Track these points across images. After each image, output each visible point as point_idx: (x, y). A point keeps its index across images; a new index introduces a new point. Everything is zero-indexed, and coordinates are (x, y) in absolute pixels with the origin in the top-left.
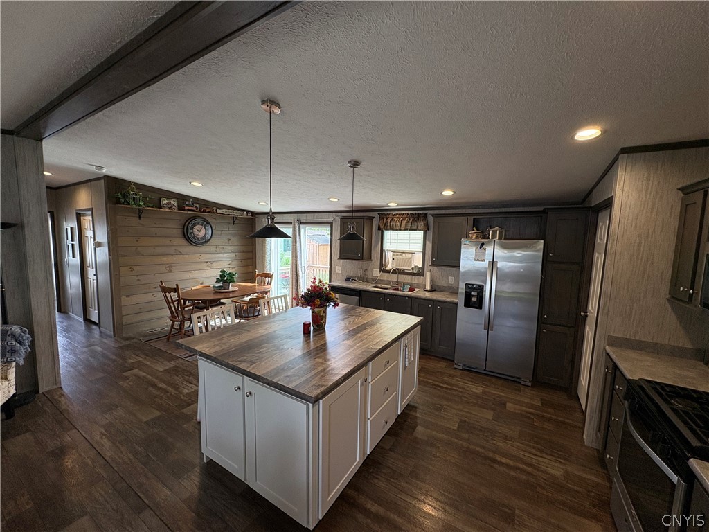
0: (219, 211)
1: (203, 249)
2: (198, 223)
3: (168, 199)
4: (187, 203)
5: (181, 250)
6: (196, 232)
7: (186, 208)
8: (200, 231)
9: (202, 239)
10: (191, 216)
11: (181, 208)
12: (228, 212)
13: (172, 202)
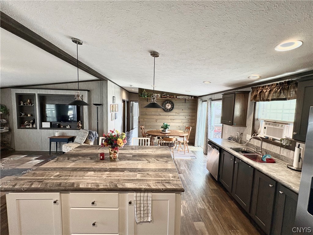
0: (178, 97)
1: (170, 113)
2: (168, 103)
3: (157, 94)
4: (163, 95)
5: (161, 114)
6: (167, 106)
7: (163, 97)
8: (169, 106)
9: (169, 109)
10: (166, 100)
11: (161, 97)
12: (182, 97)
13: (158, 95)
